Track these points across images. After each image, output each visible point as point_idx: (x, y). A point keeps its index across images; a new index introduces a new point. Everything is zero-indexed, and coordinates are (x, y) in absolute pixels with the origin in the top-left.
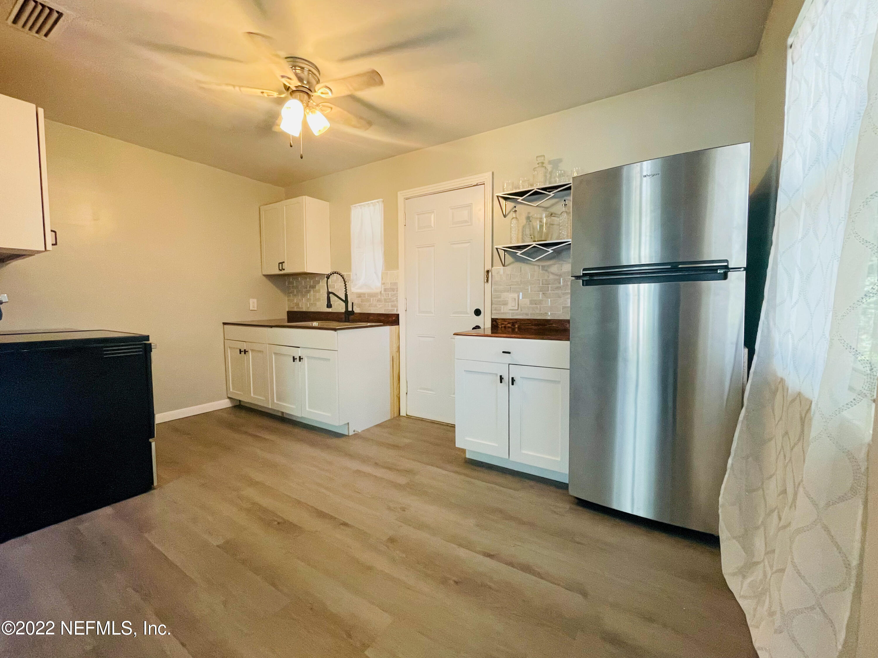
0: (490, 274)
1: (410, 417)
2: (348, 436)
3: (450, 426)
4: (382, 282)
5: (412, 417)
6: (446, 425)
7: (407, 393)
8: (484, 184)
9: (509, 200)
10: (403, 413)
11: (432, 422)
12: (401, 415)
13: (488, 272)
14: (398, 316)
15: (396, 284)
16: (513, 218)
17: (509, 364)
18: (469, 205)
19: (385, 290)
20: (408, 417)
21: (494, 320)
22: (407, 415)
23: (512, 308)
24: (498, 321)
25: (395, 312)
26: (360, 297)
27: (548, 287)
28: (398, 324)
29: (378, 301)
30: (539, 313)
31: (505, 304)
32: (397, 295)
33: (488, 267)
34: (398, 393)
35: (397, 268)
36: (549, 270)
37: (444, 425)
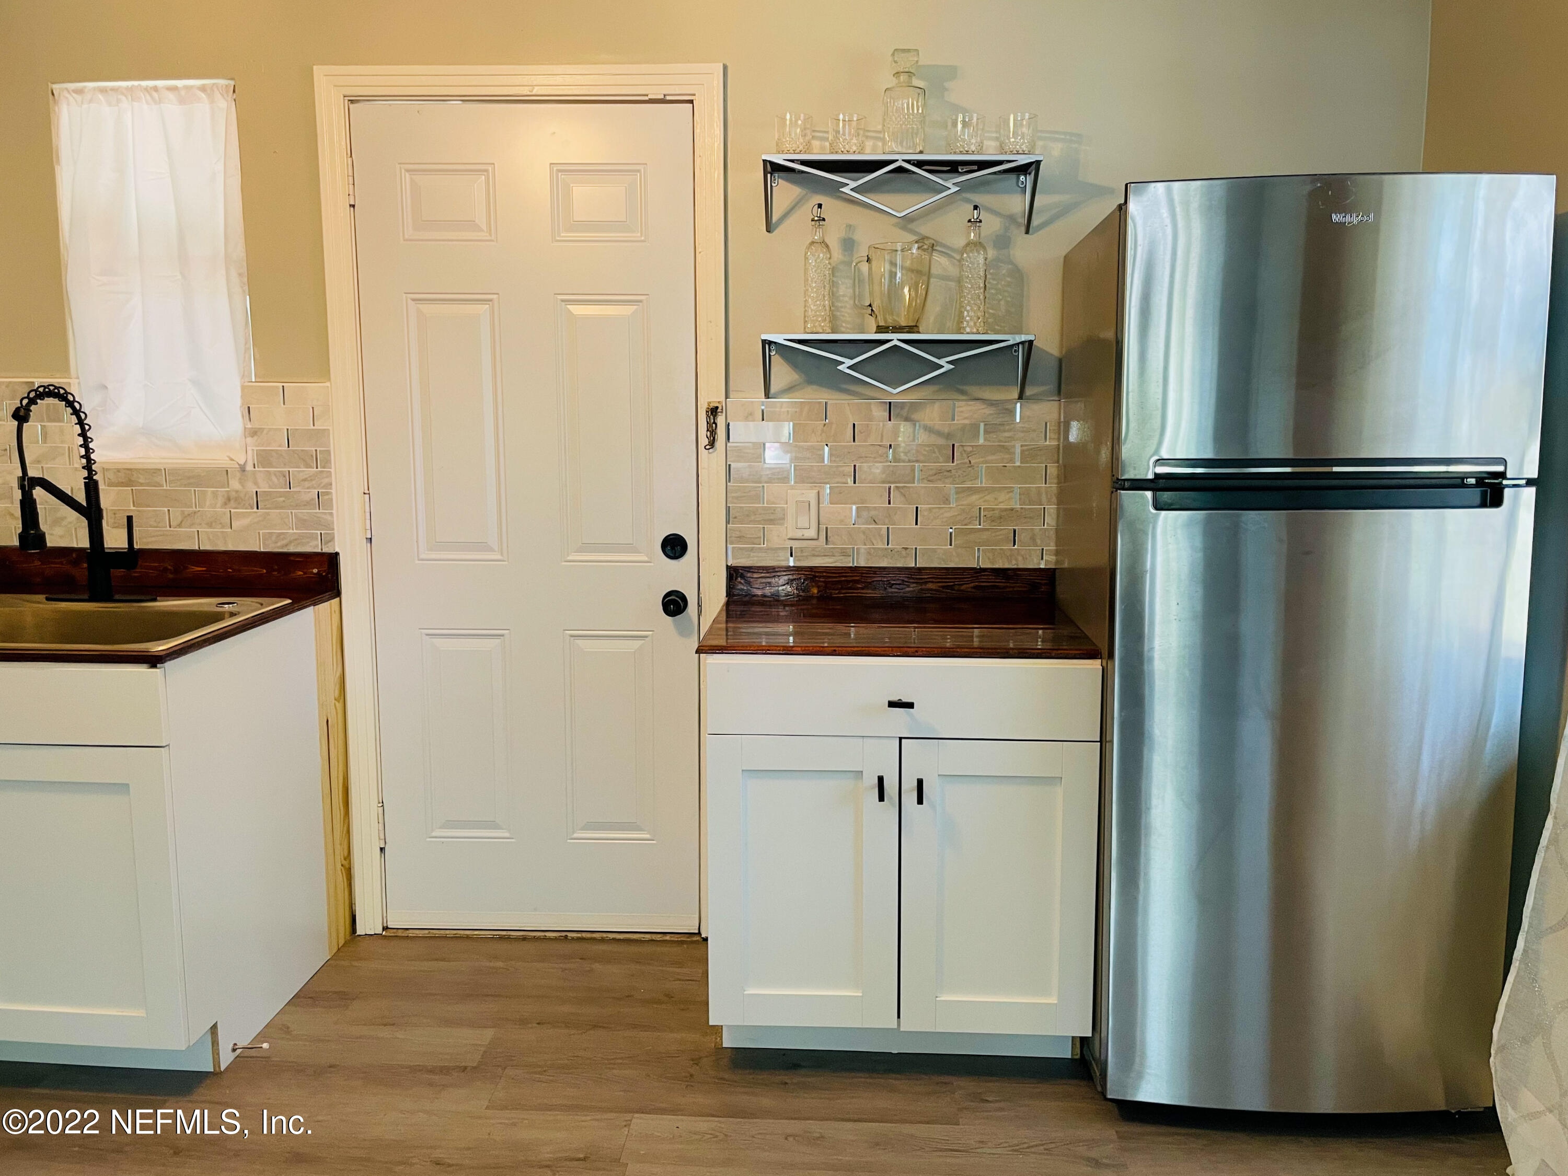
0: (721, 420)
1: (400, 933)
2: (215, 1074)
3: (573, 939)
4: (249, 426)
5: (411, 934)
6: (556, 939)
7: (382, 849)
8: (691, 102)
9: (782, 174)
10: (368, 924)
11: (501, 938)
12: (360, 931)
13: (713, 411)
14: (332, 560)
15: (321, 435)
16: (813, 243)
17: (901, 739)
18: (638, 167)
19: (264, 458)
20: (390, 935)
21: (734, 574)
22: (385, 928)
23: (799, 534)
24: (749, 575)
25: (313, 547)
26: (129, 483)
27: (913, 470)
28: (338, 594)
29: (229, 499)
30: (886, 549)
31: (774, 518)
32: (326, 481)
33: (712, 394)
34: (346, 854)
35: (324, 372)
36: (915, 416)
37: (550, 939)
